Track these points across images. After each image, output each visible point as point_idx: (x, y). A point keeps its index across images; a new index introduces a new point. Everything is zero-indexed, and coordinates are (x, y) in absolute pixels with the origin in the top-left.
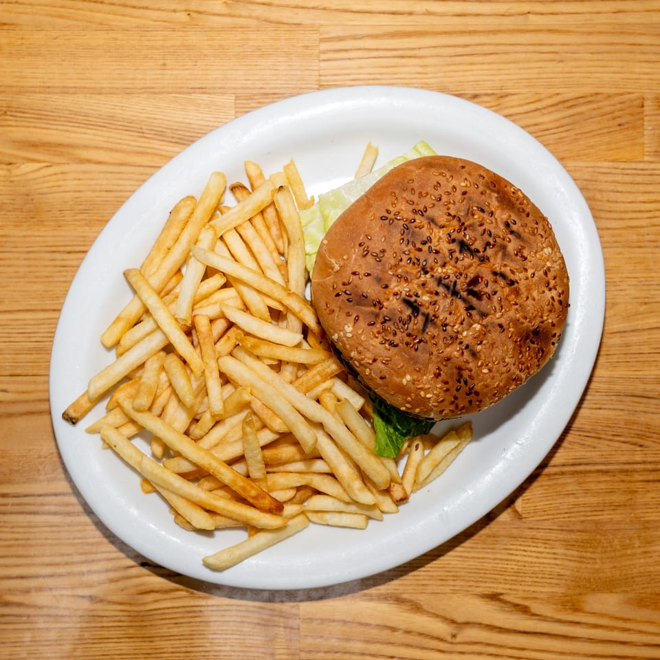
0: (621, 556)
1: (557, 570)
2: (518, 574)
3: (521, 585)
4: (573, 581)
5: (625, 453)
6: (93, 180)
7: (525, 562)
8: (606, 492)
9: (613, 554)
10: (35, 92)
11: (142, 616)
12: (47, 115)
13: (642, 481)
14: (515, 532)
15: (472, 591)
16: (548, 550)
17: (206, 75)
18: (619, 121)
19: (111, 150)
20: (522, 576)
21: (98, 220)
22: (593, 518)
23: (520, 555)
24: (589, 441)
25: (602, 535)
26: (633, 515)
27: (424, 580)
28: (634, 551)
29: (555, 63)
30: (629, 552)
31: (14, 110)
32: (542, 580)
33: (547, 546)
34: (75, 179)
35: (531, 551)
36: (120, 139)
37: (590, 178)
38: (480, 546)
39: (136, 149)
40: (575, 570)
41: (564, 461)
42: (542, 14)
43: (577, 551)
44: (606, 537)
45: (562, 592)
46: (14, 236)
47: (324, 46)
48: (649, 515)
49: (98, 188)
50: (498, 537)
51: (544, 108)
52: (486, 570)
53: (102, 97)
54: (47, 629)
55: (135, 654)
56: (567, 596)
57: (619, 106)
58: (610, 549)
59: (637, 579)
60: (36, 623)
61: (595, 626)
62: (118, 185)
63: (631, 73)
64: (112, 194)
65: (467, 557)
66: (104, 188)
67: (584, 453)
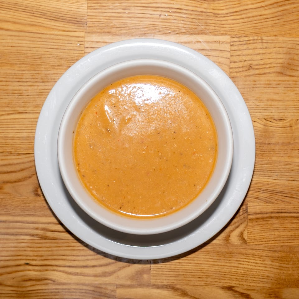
1: (266, 274)
2: (244, 276)
3: (245, 282)
4: (275, 280)
6: (4, 40)
7: (248, 268)
8: (296, 229)
11: (25, 294)
14: (243, 251)
15: (217, 285)
16: (262, 262)
19: (15, 23)
21: (6, 63)
23: (245, 264)
24: (287, 199)
25: (293, 254)
27: (189, 277)
32: (257, 279)
33: (261, 259)
35: (252, 263)
36: (21, 17)
37: (291, 47)
38: (222, 258)
39: (29, 23)
40: (277, 274)
41: (272, 210)
43: (279, 263)
44: (295, 255)
45: (270, 286)
49: (7, 44)
50: (233, 253)
51: (266, 6)
52: (225, 273)
62: (18, 43)
64: (15, 48)
65: (214, 265)
66: (10, 44)
67: (284, 206)
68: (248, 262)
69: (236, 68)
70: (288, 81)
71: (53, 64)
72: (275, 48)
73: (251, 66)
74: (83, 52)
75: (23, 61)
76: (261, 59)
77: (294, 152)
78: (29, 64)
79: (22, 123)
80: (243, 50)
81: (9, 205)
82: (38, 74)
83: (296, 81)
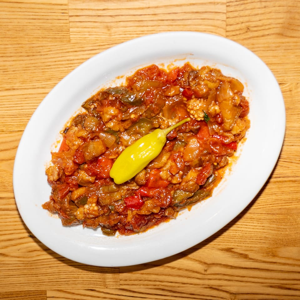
68: (246, 225)
69: (232, 31)
70: (288, 42)
71: (37, 36)
72: (274, 7)
73: (248, 29)
74: (68, 21)
75: (5, 34)
76: (260, 20)
77: (293, 117)
78: (12, 38)
79: (11, 100)
80: (240, 11)
81: (7, 182)
82: (22, 47)
83: (297, 42)
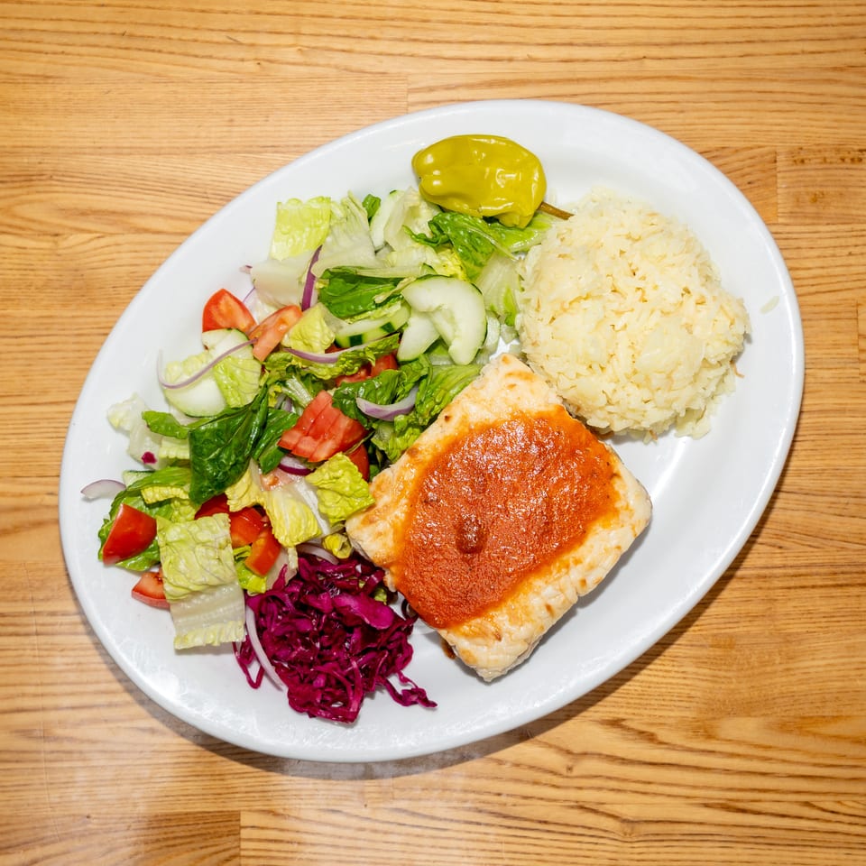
0: (760, 674)
5: (762, 555)
9: (750, 672)
10: (85, 154)
12: (98, 179)
13: (782, 588)
17: (279, 131)
18: (749, 178)
20: (647, 699)
22: (727, 631)
26: (772, 627)
28: (774, 668)
29: (674, 113)
30: (769, 669)
31: (60, 173)
34: (131, 252)
42: (660, 59)
46: (62, 317)
47: (413, 98)
48: (791, 626)
53: (161, 158)
54: (102, 767)
55: (203, 795)
56: (698, 721)
57: (748, 162)
58: (746, 666)
59: (777, 700)
60: (90, 760)
61: (732, 755)
63: (762, 124)
